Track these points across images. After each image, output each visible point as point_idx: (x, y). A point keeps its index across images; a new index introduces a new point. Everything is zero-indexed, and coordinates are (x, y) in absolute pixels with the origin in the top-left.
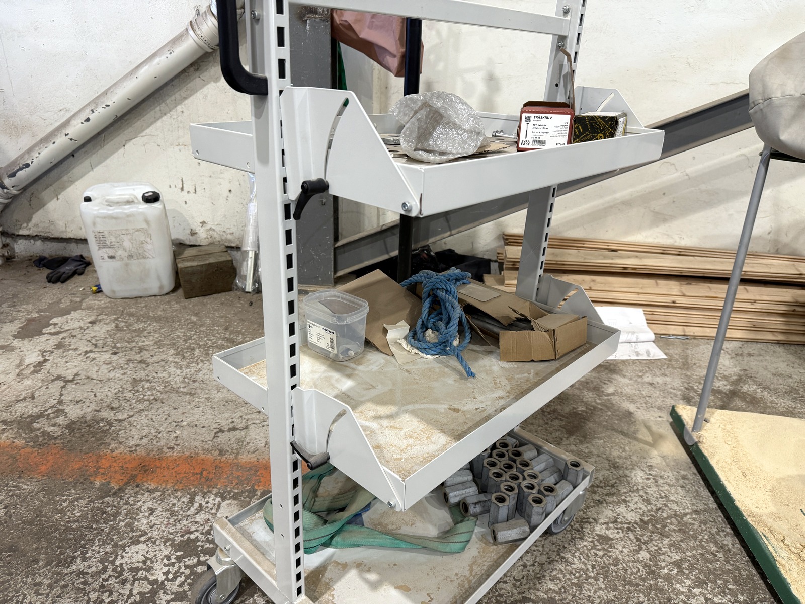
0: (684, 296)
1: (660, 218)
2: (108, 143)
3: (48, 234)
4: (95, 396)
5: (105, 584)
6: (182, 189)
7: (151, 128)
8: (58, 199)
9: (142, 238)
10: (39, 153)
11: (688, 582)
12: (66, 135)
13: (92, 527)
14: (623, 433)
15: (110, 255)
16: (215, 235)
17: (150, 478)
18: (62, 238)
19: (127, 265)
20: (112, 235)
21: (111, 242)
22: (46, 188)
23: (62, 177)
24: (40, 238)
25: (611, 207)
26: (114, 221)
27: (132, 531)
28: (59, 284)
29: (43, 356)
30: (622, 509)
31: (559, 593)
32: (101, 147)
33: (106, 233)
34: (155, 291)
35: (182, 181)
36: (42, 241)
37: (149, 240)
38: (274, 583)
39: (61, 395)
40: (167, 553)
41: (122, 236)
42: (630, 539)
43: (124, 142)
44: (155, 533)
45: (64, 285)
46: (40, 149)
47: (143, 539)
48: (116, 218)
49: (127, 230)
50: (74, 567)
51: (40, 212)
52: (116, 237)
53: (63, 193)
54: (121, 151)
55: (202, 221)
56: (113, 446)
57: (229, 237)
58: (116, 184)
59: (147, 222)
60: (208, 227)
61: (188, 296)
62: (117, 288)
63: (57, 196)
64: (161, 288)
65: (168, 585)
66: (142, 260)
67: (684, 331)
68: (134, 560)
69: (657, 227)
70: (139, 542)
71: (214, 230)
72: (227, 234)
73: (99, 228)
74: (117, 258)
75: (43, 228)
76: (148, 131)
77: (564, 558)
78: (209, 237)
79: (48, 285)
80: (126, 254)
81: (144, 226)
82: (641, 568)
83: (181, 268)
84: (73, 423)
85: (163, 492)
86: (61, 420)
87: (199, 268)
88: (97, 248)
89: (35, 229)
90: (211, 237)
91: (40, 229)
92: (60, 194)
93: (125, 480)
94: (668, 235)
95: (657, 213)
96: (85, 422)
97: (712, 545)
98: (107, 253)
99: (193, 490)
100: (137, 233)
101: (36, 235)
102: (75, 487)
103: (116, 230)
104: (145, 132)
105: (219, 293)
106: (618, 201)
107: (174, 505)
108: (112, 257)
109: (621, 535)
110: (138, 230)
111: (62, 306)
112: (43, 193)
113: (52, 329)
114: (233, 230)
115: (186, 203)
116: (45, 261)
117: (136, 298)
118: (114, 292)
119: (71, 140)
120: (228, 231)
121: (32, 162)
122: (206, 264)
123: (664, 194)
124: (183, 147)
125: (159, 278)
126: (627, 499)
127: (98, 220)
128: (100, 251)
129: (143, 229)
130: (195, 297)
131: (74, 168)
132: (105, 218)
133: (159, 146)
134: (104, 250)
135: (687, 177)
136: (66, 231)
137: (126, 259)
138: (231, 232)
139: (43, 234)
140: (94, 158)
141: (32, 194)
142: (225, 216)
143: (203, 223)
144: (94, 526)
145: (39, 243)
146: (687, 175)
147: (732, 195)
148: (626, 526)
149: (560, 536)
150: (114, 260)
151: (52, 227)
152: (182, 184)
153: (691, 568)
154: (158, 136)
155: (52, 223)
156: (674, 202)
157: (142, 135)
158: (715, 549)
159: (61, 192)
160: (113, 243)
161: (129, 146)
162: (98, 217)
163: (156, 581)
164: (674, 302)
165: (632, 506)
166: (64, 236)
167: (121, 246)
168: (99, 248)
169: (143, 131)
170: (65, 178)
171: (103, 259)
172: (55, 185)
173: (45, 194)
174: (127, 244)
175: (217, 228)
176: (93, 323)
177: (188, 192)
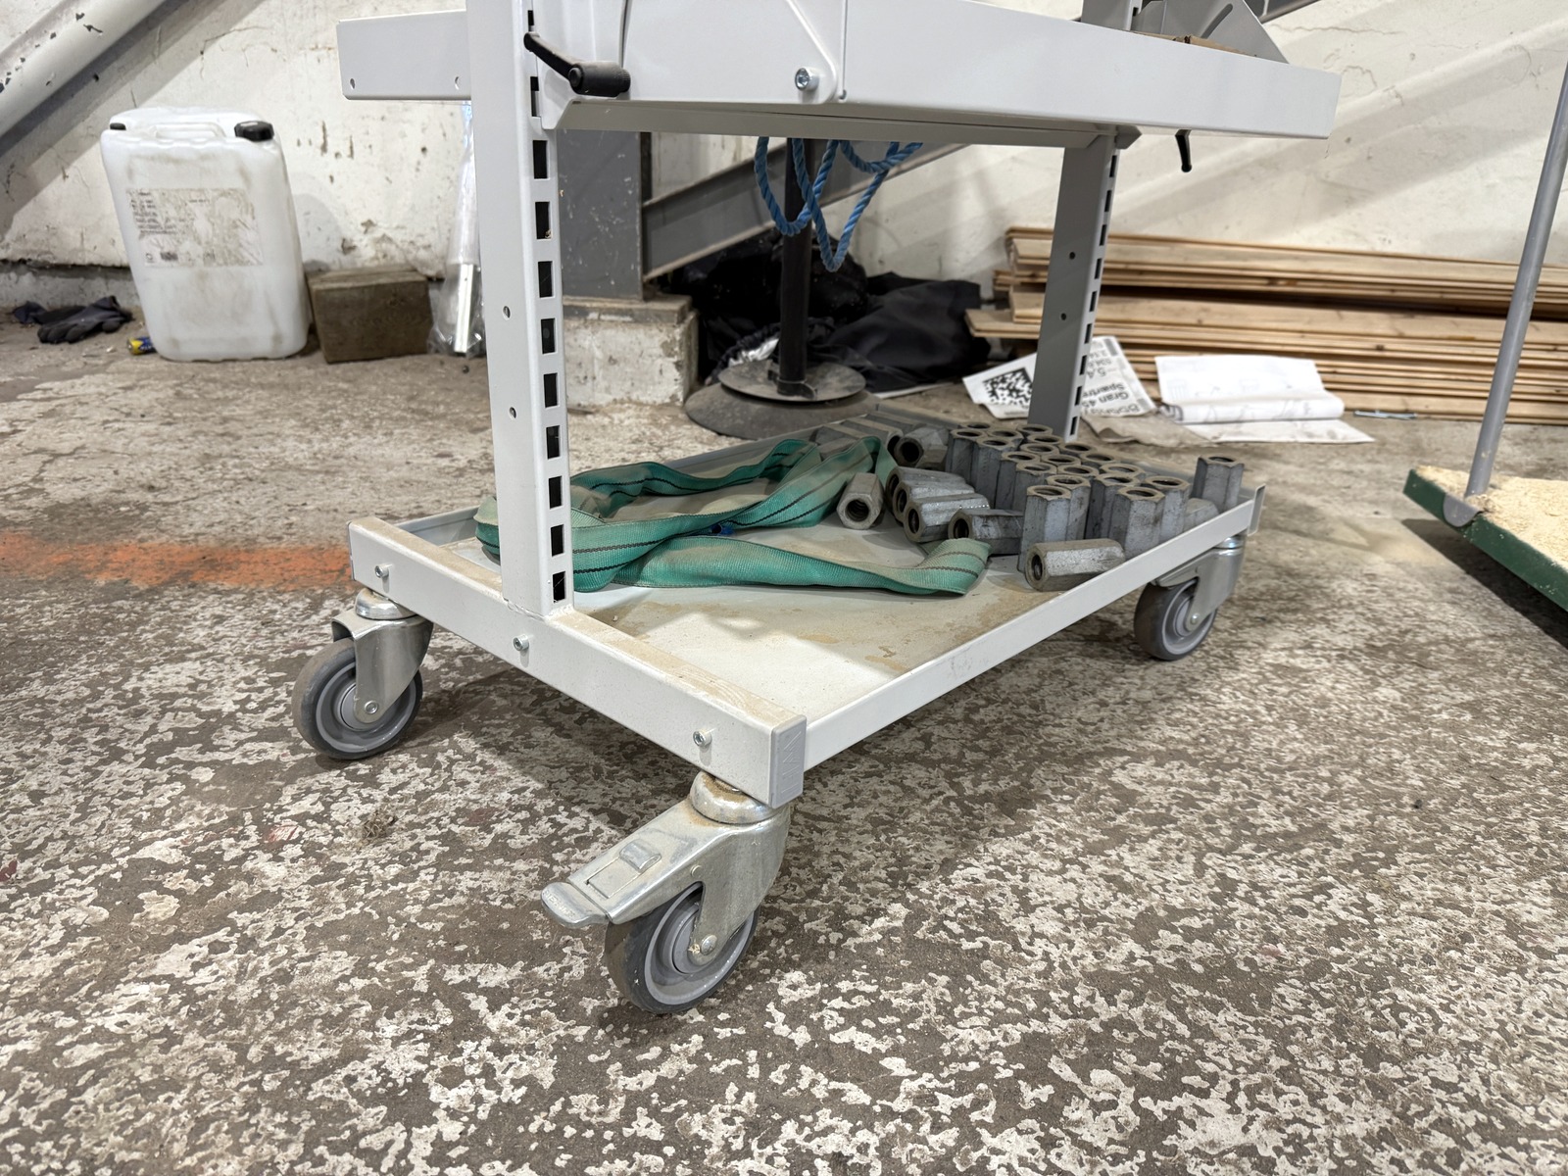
0: (1401, 336)
1: (1341, 196)
2: (167, 47)
3: (46, 257)
4: (116, 473)
5: (94, 716)
6: (324, 148)
7: (258, 10)
8: (65, 177)
9: (235, 215)
10: (23, 60)
11: (1503, 734)
12: (79, 17)
13: (76, 640)
14: (1298, 532)
15: (166, 250)
16: (392, 250)
17: (221, 575)
18: (74, 266)
19: (202, 277)
20: (168, 200)
21: (167, 220)
22: (40, 154)
23: (72, 128)
24: (29, 269)
25: (1236, 173)
26: (171, 166)
27: (172, 644)
28: (65, 346)
29: (11, 425)
30: (1320, 630)
31: (1195, 742)
32: (154, 57)
33: (156, 196)
34: (264, 346)
35: (324, 130)
36: (34, 274)
37: (248, 219)
38: (496, 594)
39: (41, 471)
40: (249, 673)
41: (190, 205)
42: (1349, 671)
43: (201, 45)
44: (225, 648)
45: (75, 347)
46: (24, 50)
47: (193, 655)
48: (177, 161)
49: (201, 191)
50: (24, 693)
51: (30, 205)
52: (178, 208)
53: (76, 163)
54: (197, 64)
55: (365, 220)
56: (144, 534)
57: (423, 254)
58: (179, 110)
59: (243, 173)
60: (378, 234)
61: (333, 361)
62: (181, 334)
63: (63, 169)
64: (277, 339)
65: (245, 719)
66: (234, 269)
67: (1405, 403)
68: (168, 683)
69: (1334, 215)
70: (183, 659)
71: (390, 240)
72: (418, 249)
73: (141, 183)
74: (182, 258)
75: (35, 244)
76: (251, 18)
77: (1196, 694)
78: (380, 255)
79: (41, 345)
80: (200, 250)
81: (238, 183)
82: (1385, 713)
83: (318, 292)
84: (60, 506)
85: (251, 594)
86: (33, 501)
87: (355, 294)
88: (138, 232)
89: (19, 246)
90: (385, 256)
91: (30, 246)
92: (69, 164)
93: (166, 577)
94: (1356, 235)
95: (1333, 185)
96: (89, 505)
97: (1544, 682)
98: (159, 246)
99: (320, 591)
100: (223, 199)
101: (22, 261)
102: (47, 588)
103: (177, 191)
104: (246, 20)
105: (399, 355)
106: (1251, 159)
107: (274, 612)
108: (170, 257)
109: (1325, 664)
110: (224, 194)
111: (64, 369)
112: (35, 165)
113: (39, 395)
114: (431, 238)
115: (332, 178)
116: (40, 313)
117: (225, 361)
118: (175, 343)
119: (90, 28)
120: (420, 242)
121: (8, 80)
122: (370, 287)
123: (1349, 140)
124: (324, 52)
125: (272, 314)
126: (1330, 617)
127: (139, 164)
128: (145, 241)
129: (235, 190)
130: (348, 361)
131: (97, 105)
132: (153, 158)
133: (274, 50)
134: (152, 238)
135: (1397, 101)
136: (82, 250)
137: (200, 261)
138: (426, 242)
139: (34, 257)
140: (140, 81)
141: (12, 166)
142: (413, 208)
143: (369, 225)
144: (82, 638)
145: (27, 279)
146: (1398, 95)
147: (1494, 141)
148: (1334, 653)
149: (1181, 664)
150: (174, 263)
151: (54, 241)
152: (325, 138)
153: (1505, 713)
154: (272, 27)
155: (52, 231)
156: (1369, 158)
157: (237, 27)
158: (1554, 688)
159: (73, 160)
160: (173, 222)
161: (214, 51)
162: (139, 157)
163: (218, 713)
164: (1380, 348)
165: (1342, 626)
166: (79, 262)
167: (189, 230)
168: (143, 234)
169: (241, 18)
170: (80, 129)
171: (151, 260)
172: (59, 145)
173: (40, 167)
174: (201, 226)
175: (398, 236)
176: (126, 389)
177: (337, 155)
